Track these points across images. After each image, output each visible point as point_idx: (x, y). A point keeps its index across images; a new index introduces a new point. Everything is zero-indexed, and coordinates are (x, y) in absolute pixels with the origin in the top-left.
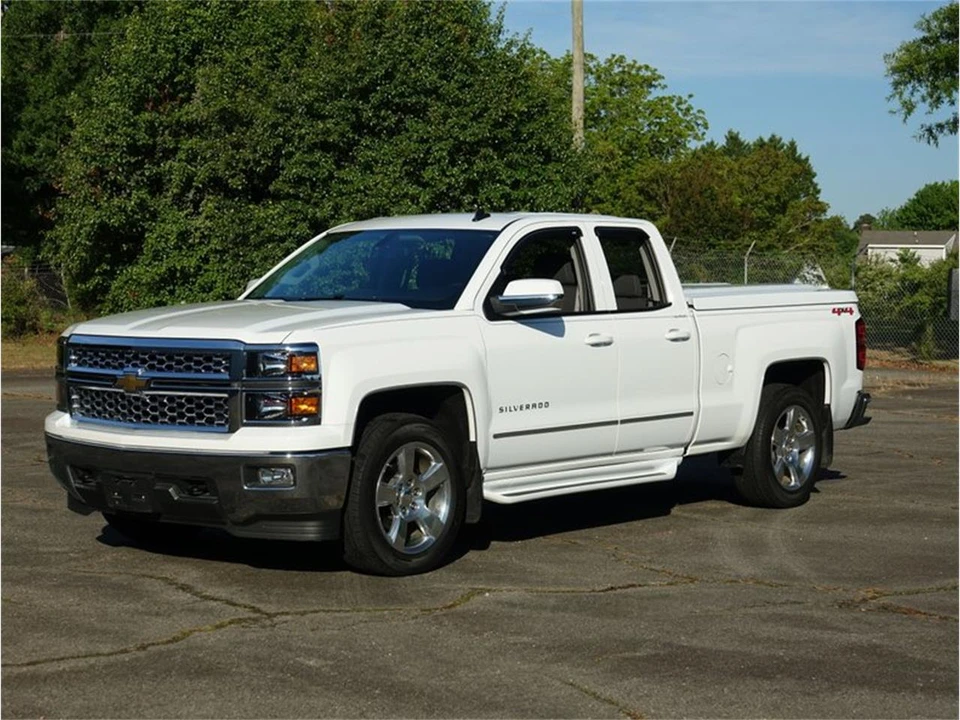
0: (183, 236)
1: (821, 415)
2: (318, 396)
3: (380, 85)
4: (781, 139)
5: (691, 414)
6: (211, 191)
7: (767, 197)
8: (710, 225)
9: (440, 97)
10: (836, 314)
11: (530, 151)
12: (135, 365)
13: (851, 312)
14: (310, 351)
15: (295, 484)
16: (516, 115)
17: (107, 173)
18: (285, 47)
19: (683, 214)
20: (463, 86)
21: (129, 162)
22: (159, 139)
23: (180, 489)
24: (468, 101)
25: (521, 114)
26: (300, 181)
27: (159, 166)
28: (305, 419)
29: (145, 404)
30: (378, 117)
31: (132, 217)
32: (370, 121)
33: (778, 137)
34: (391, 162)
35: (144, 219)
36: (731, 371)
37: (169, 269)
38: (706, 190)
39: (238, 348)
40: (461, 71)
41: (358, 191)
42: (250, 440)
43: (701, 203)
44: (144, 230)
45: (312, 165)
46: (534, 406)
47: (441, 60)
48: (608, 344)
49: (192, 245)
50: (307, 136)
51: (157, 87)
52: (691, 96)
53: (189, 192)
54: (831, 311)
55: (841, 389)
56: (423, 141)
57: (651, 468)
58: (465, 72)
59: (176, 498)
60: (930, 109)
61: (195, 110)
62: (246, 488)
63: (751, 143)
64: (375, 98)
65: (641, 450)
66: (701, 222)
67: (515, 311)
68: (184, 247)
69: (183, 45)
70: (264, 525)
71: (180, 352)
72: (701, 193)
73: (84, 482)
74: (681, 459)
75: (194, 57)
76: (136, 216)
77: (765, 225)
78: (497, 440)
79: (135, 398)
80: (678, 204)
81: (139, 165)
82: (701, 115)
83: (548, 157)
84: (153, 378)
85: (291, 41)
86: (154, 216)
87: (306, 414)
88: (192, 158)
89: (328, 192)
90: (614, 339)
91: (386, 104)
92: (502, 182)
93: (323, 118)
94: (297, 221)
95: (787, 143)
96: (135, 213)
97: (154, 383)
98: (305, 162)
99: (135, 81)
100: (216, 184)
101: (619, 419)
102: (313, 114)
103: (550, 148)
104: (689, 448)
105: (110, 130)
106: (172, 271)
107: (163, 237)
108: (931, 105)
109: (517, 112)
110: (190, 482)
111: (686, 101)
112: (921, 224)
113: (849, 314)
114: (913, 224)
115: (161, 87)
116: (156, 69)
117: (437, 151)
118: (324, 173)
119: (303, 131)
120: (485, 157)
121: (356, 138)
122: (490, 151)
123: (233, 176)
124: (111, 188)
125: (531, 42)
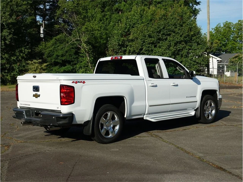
3: (162, 30)
9: (174, 32)
18: (149, 23)
20: (179, 29)
22: (125, 43)
56: (169, 42)
61: (131, 37)
83: (198, 44)
85: (150, 22)
91: (163, 34)
92: (187, 49)
116: (125, 29)
121: (159, 41)
122: (183, 43)
123: (137, 50)
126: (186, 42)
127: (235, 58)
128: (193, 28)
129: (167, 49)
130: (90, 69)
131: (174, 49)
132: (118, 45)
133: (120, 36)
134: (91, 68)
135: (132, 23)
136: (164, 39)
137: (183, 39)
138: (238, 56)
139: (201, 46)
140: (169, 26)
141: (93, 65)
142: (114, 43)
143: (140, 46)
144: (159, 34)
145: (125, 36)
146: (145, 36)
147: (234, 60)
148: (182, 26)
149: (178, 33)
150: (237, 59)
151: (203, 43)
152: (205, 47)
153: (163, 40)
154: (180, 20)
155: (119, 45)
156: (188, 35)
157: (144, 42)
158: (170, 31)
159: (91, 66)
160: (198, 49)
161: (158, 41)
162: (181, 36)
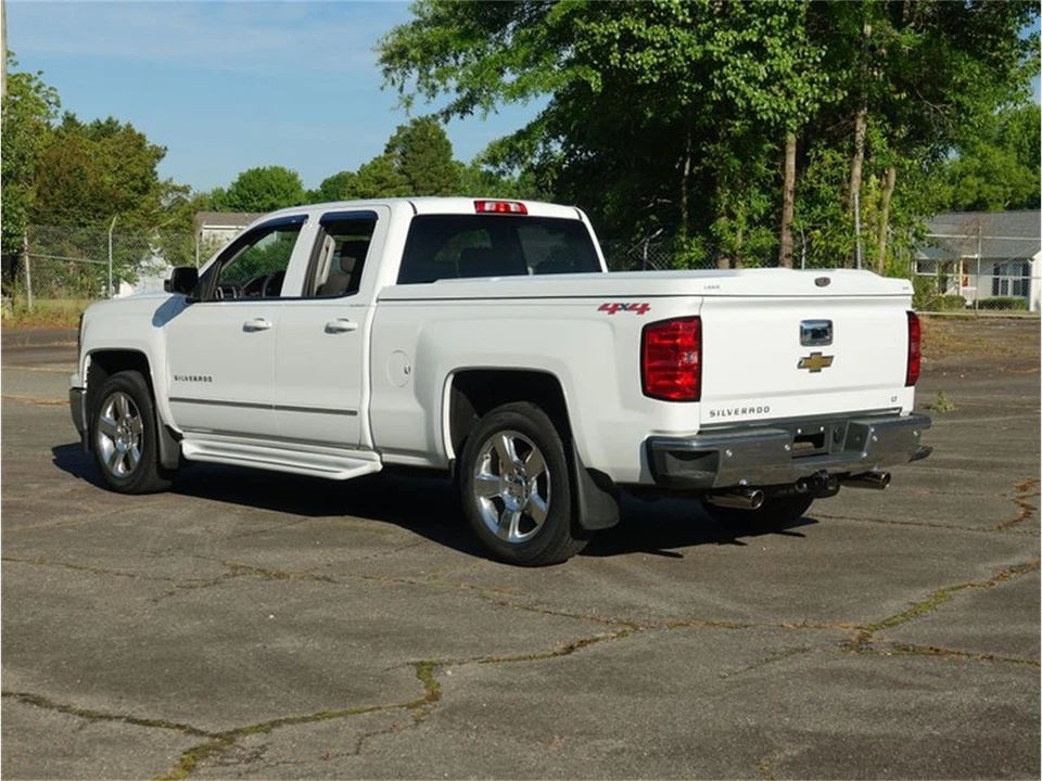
4: (117, 122)
7: (133, 178)
8: (80, 204)
19: (52, 194)
33: (114, 119)
38: (75, 170)
43: (72, 183)
52: (40, 73)
60: (426, 98)
63: (88, 124)
66: (72, 201)
72: (70, 172)
77: (129, 205)
80: (45, 183)
82: (52, 92)
95: (124, 126)
108: (427, 94)
111: (36, 78)
112: (243, 206)
114: (235, 206)
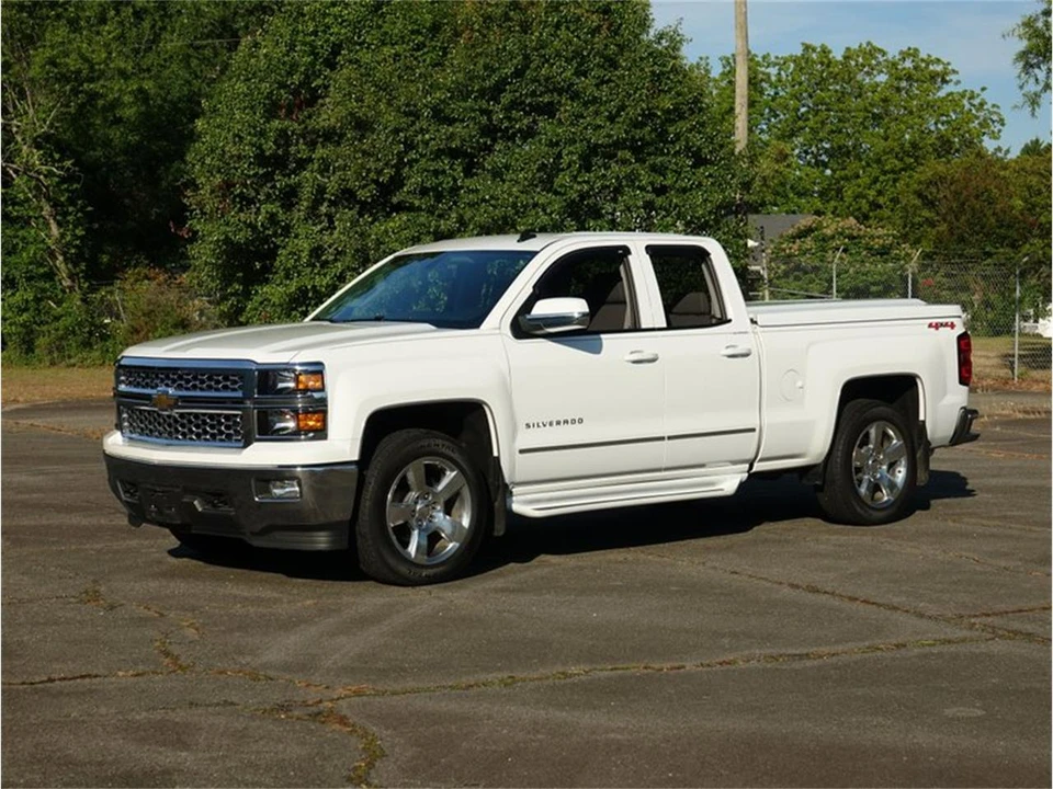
0: (317, 252)
1: (914, 432)
2: (325, 413)
5: (753, 430)
6: (346, 204)
9: (575, 96)
10: (933, 329)
11: (677, 153)
12: (167, 385)
13: (952, 326)
14: (317, 370)
15: (301, 496)
16: (659, 113)
17: (234, 186)
18: (425, 46)
20: (602, 82)
21: (257, 173)
22: (293, 149)
23: (205, 502)
24: (604, 99)
25: (668, 111)
26: (424, 192)
27: (290, 178)
28: (311, 435)
29: (176, 421)
30: (509, 119)
31: (263, 232)
32: (502, 123)
34: (523, 169)
35: (275, 235)
36: (801, 388)
37: (299, 289)
39: (250, 367)
40: (598, 65)
41: (484, 200)
42: (262, 455)
44: (277, 247)
45: (436, 173)
46: (566, 422)
47: (577, 54)
48: (653, 360)
49: (327, 262)
50: (433, 142)
51: (291, 94)
53: (322, 205)
54: (926, 326)
55: (941, 406)
56: (552, 144)
57: (712, 484)
58: (602, 66)
59: (200, 509)
62: (257, 499)
64: (506, 98)
65: (702, 466)
67: (542, 329)
68: (318, 265)
69: (322, 47)
70: (278, 535)
71: (202, 371)
73: (132, 495)
74: (746, 475)
75: (335, 58)
76: (267, 232)
78: (521, 455)
79: (169, 417)
81: (268, 177)
84: (180, 397)
85: (432, 39)
86: (287, 230)
87: (312, 430)
88: (325, 169)
89: (455, 203)
90: (660, 357)
92: (642, 189)
93: (451, 121)
94: (421, 234)
96: (265, 228)
97: (182, 402)
98: (428, 171)
99: (265, 86)
100: (347, 196)
101: (666, 435)
102: (440, 116)
103: (699, 149)
104: (756, 465)
105: (237, 139)
106: (303, 291)
107: (295, 254)
109: (662, 110)
110: (211, 494)
113: (949, 328)
115: (296, 93)
116: (290, 74)
117: (567, 155)
118: (448, 183)
119: (427, 136)
120: (624, 162)
122: (628, 154)
124: (240, 202)
125: (681, 32)
126: (638, 150)
127: (800, 238)
128: (668, 78)
129: (536, 186)
130: (63, 291)
131: (579, 183)
132: (255, 157)
133: (260, 111)
134: (68, 283)
135: (326, 41)
136: (520, 130)
137: (625, 131)
138: (816, 229)
139: (712, 169)
140: (547, 61)
141: (82, 271)
142: (232, 150)
143: (386, 164)
144: (488, 102)
145: (289, 114)
146: (417, 115)
147: (795, 247)
148: (613, 64)
149: (595, 100)
150: (809, 243)
151: (722, 159)
152: (733, 177)
153: (512, 138)
154: (604, 32)
155: (261, 159)
156: (649, 115)
157: (410, 146)
158: (551, 87)
159: (71, 276)
160: (700, 184)
161: (485, 143)
162: (611, 119)
